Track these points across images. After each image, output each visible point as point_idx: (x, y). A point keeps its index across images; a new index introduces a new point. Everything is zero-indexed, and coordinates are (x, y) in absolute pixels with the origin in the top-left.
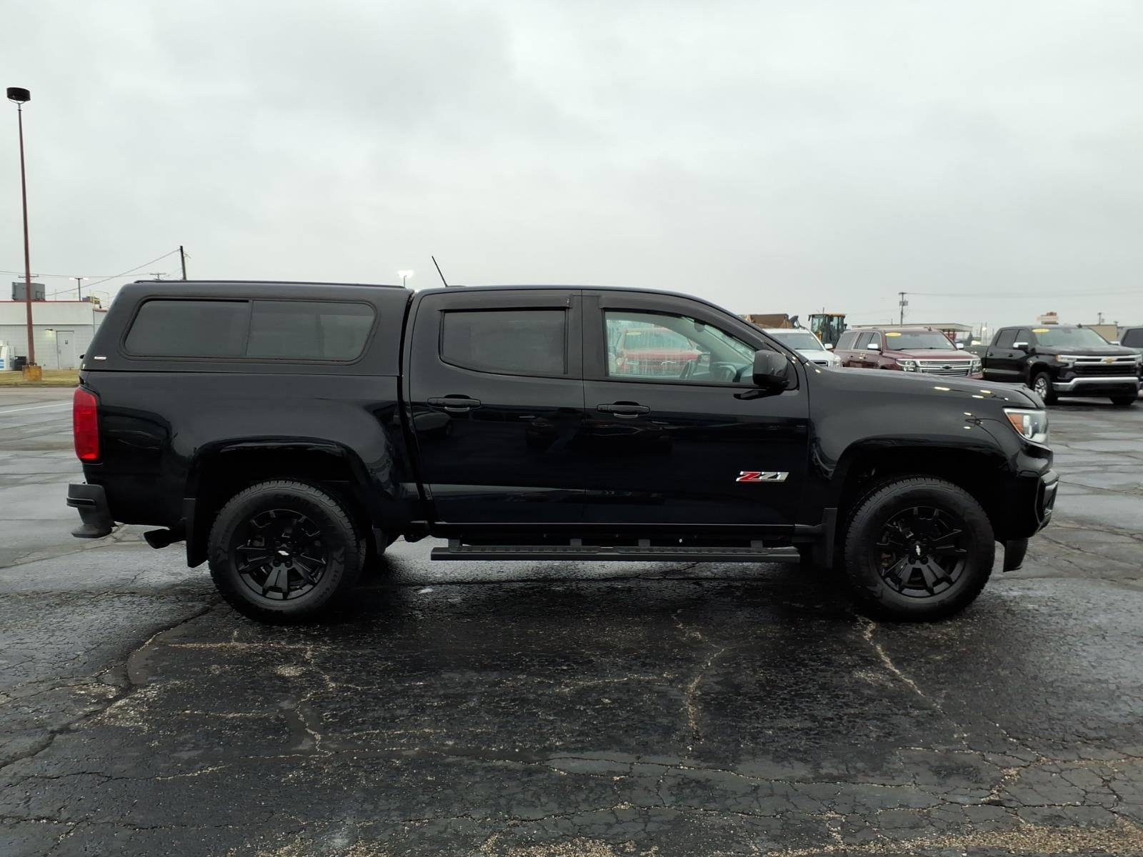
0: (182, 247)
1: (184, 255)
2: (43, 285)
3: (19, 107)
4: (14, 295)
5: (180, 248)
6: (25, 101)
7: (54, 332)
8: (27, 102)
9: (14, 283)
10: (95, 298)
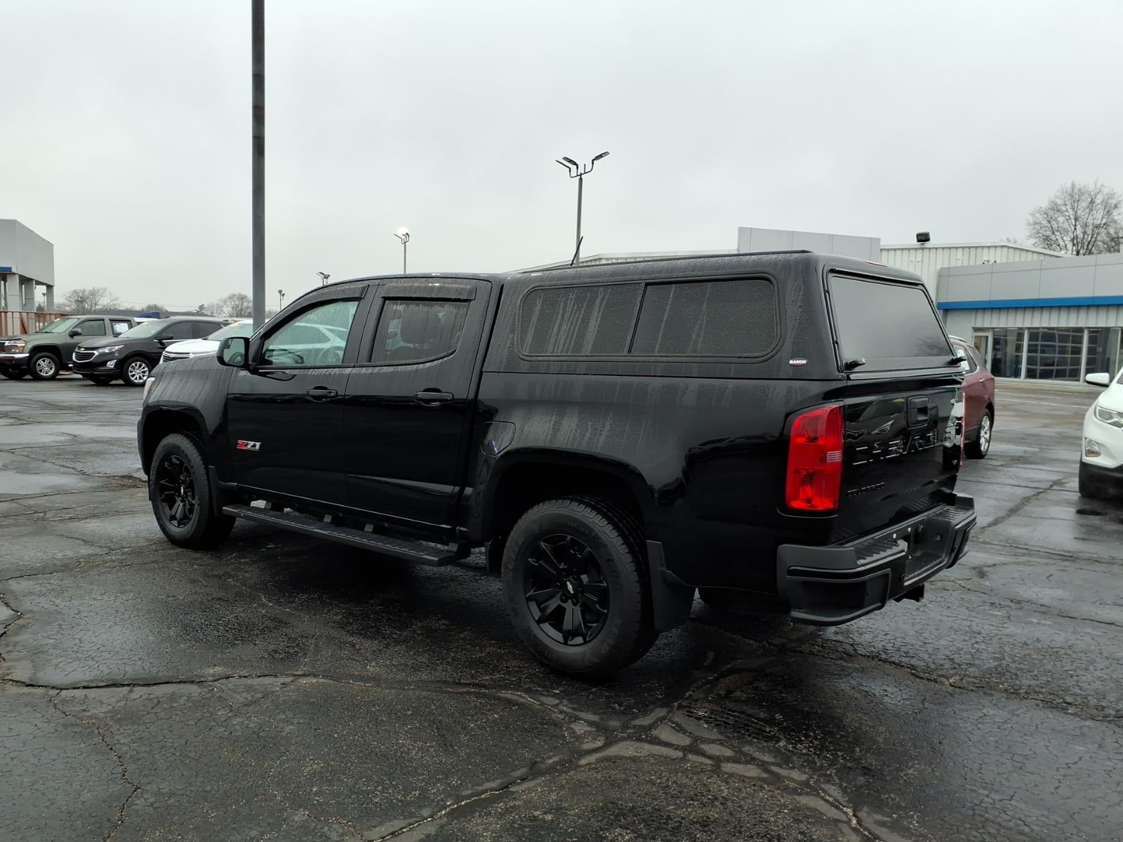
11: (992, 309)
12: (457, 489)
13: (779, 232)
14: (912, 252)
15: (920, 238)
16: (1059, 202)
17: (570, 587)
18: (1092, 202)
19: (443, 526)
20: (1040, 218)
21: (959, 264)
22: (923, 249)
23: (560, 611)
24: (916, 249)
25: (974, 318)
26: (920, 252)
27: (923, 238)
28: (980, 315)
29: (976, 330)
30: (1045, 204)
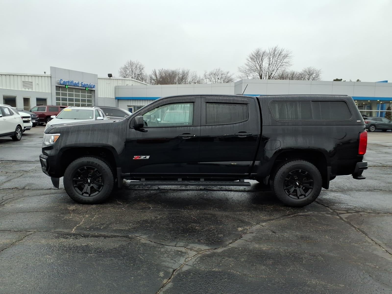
11: (133, 100)
12: (252, 162)
13: (65, 69)
14: (107, 80)
15: (109, 75)
16: (127, 66)
17: (298, 184)
18: (136, 67)
19: (245, 174)
20: (122, 70)
21: (120, 85)
22: (110, 79)
23: (295, 191)
24: (108, 79)
25: (127, 102)
26: (109, 80)
27: (110, 76)
28: (129, 101)
29: (128, 106)
30: (123, 66)
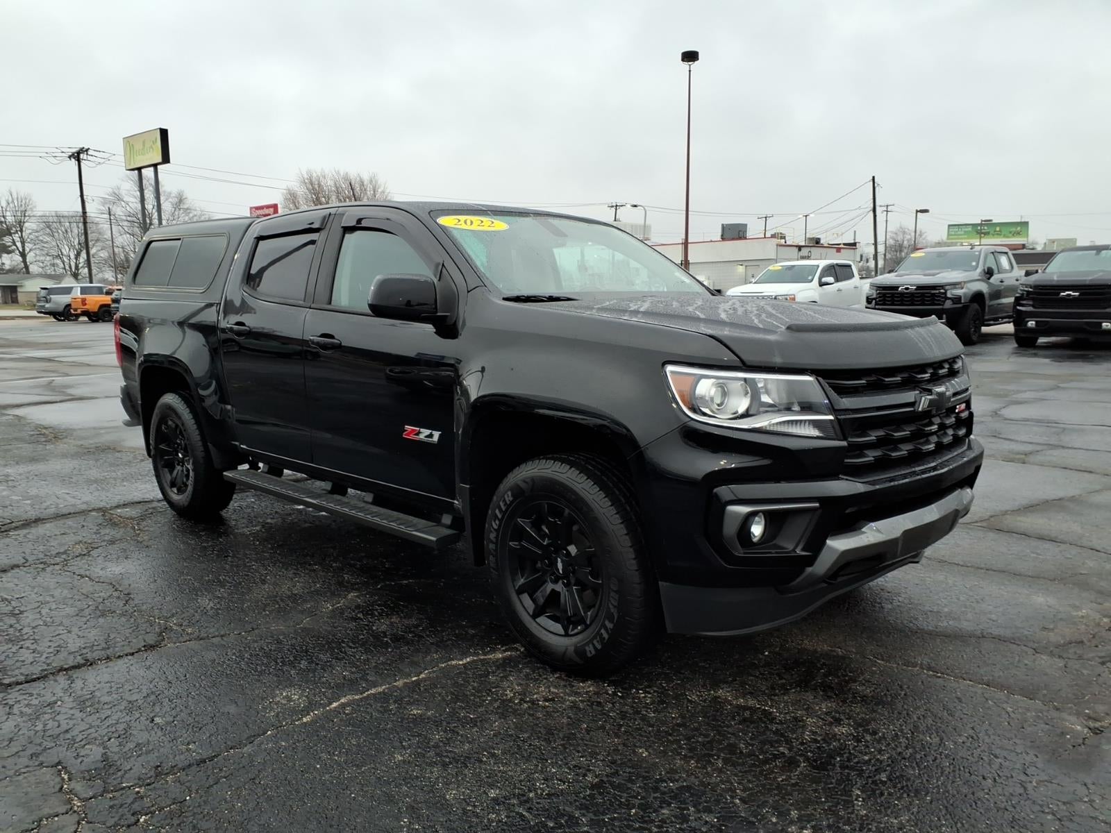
0: (874, 177)
1: (876, 185)
2: (746, 225)
3: (690, 68)
4: (722, 235)
5: (871, 178)
6: (694, 61)
7: (744, 267)
8: (696, 62)
9: (723, 225)
10: (781, 233)
